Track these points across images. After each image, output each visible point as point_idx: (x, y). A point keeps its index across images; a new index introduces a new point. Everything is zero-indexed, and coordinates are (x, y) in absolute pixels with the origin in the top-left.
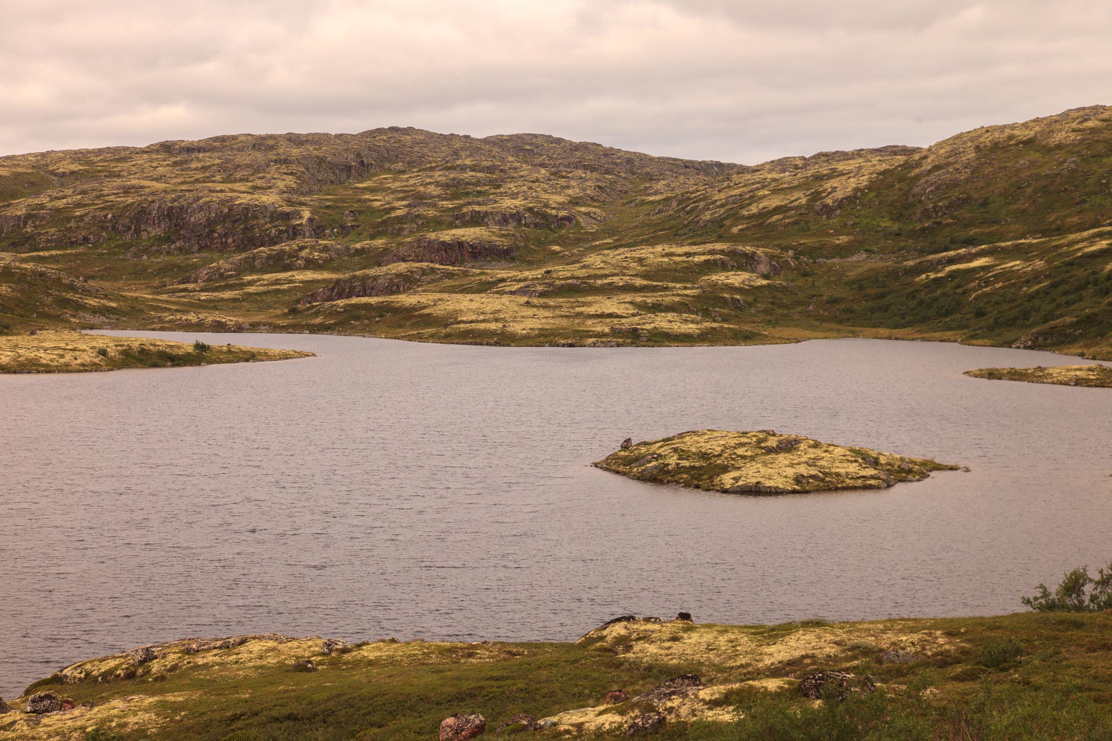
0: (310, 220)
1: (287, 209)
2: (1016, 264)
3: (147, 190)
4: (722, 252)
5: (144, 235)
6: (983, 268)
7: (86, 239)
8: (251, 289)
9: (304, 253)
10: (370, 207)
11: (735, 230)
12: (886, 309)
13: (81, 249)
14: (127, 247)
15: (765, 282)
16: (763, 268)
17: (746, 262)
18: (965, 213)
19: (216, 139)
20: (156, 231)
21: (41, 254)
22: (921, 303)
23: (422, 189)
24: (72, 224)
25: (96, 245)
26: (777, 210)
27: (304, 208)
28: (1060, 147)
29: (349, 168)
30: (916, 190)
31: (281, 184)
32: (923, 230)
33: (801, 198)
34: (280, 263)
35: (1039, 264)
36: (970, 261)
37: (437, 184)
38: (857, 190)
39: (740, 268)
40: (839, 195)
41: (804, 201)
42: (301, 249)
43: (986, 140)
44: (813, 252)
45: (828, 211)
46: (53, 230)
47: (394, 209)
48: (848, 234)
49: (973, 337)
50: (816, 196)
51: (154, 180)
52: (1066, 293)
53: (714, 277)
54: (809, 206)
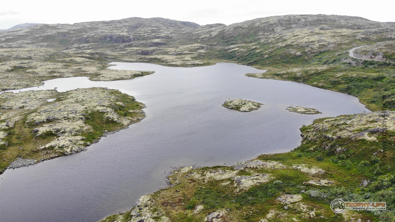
0: (133, 38)
1: (129, 36)
2: (242, 50)
3: (105, 32)
4: (199, 46)
5: (107, 40)
6: (238, 50)
7: (97, 41)
8: (128, 51)
9: (134, 44)
10: (141, 35)
11: (199, 41)
12: (224, 56)
13: (97, 43)
14: (104, 42)
15: (206, 52)
16: (205, 49)
17: (202, 48)
18: (232, 39)
19: (111, 21)
20: (108, 40)
21: (91, 44)
22: (229, 56)
23: (147, 31)
24: (95, 39)
25: (99, 42)
26: (205, 38)
27: (131, 35)
28: (245, 28)
29: (135, 27)
30: (225, 35)
31: (125, 30)
32: (227, 41)
33: (208, 35)
34: (130, 46)
35: (246, 50)
36: (235, 48)
37: (150, 30)
38: (216, 34)
39: (202, 49)
40: (214, 35)
41: (209, 36)
42: (133, 43)
43: (234, 26)
44: (211, 45)
45: (212, 38)
46: (92, 40)
47: (145, 35)
48: (216, 42)
49: (238, 63)
50: (210, 35)
51: (105, 30)
52: (251, 56)
53: (199, 51)
54: (210, 37)
